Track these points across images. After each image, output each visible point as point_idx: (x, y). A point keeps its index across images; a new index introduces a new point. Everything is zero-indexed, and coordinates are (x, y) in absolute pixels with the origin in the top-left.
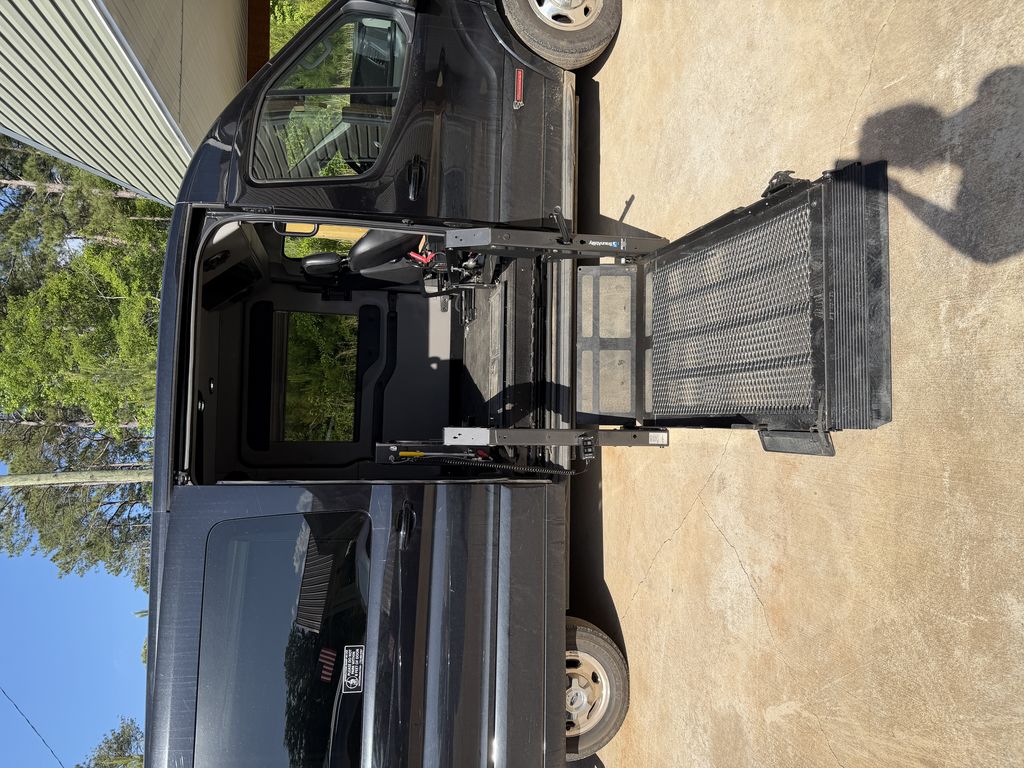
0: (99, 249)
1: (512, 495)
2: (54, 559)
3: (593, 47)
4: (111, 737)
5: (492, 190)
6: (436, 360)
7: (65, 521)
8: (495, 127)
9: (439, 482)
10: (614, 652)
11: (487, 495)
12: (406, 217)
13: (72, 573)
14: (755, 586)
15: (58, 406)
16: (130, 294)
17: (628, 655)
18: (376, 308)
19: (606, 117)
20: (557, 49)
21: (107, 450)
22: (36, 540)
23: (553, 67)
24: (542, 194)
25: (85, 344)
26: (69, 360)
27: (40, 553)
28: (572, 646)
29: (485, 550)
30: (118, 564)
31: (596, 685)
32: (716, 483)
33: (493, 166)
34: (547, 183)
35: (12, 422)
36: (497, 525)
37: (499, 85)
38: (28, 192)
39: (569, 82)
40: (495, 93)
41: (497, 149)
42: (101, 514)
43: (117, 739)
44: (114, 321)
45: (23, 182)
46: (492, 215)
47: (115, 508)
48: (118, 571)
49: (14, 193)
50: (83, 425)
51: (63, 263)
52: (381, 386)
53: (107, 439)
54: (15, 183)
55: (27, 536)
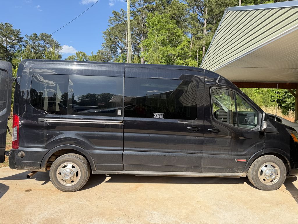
2: (107, 30)
3: (254, 182)
8: (229, 153)
10: (79, 187)
13: (103, 34)
15: (147, 32)
16: (177, 50)
19: (234, 186)
20: (253, 171)
21: (135, 43)
27: (109, 27)
30: (105, 46)
31: (71, 182)
32: (129, 220)
33: (219, 152)
34: (215, 168)
37: (241, 154)
38: (203, 25)
39: (243, 175)
40: (239, 153)
41: (223, 154)
42: (118, 42)
45: (206, 24)
47: (120, 45)
48: (103, 46)
49: (203, 21)
53: (138, 44)
54: (206, 22)
55: (114, 24)
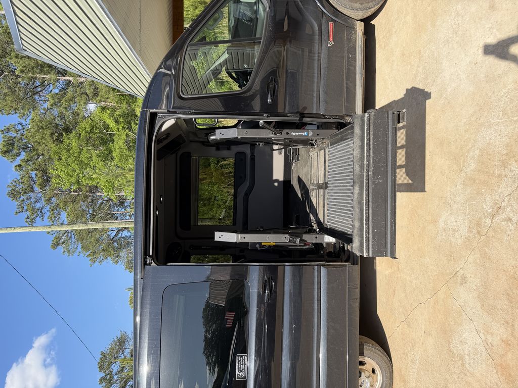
0: (104, 109)
1: (328, 271)
2: (88, 256)
3: (373, 7)
4: (116, 340)
5: (315, 95)
6: (277, 181)
7: (92, 240)
8: (317, 58)
9: (286, 264)
10: (384, 357)
11: (313, 272)
12: (266, 113)
13: (97, 263)
14: (487, 347)
15: (87, 185)
16: (118, 131)
17: (392, 359)
18: (244, 154)
19: (379, 46)
20: (353, 9)
21: (110, 205)
22: (80, 249)
23: (351, 19)
24: (345, 95)
25: (98, 156)
26: (91, 163)
27: (82, 255)
28: (362, 354)
29: (313, 303)
30: (117, 259)
31: (374, 375)
32: (459, 279)
33: (315, 80)
34: (347, 88)
35: (67, 193)
36: (319, 289)
37: (319, 33)
38: (70, 82)
39: (360, 27)
40: (317, 37)
41: (318, 70)
42: (109, 235)
43: (119, 340)
44: (111, 144)
45: (67, 78)
46: (315, 110)
47: (115, 233)
48: (117, 262)
49: (63, 82)
50: (99, 194)
51: (87, 115)
52: (247, 195)
53: (110, 199)
54: (63, 78)
55: (75, 246)
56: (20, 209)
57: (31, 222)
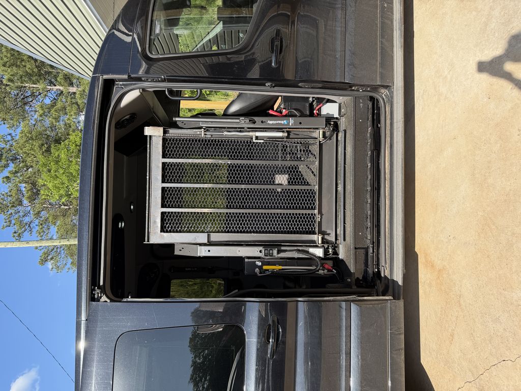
1: (360, 310)
5: (339, 56)
9: (300, 299)
12: (269, 81)
34: (382, 48)
35: (57, 206)
38: (61, 92)
45: (58, 87)
46: (339, 77)
49: (55, 93)
51: (80, 128)
54: (55, 88)
56: (8, 224)
57: (19, 237)
